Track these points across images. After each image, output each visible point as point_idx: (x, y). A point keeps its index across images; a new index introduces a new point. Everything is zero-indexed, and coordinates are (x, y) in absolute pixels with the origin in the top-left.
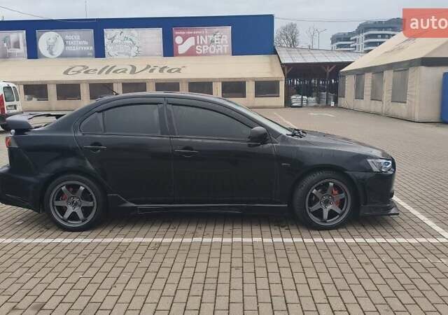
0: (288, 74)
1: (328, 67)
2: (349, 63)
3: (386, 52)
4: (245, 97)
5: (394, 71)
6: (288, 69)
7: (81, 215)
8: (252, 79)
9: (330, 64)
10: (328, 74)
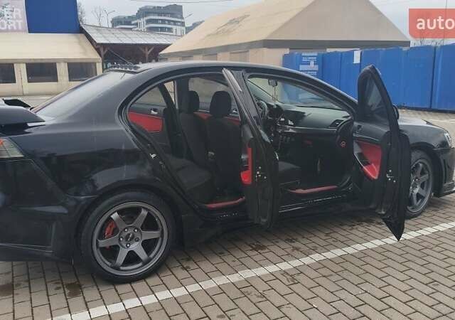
0: (105, 55)
1: (147, 50)
2: (167, 46)
3: (209, 35)
4: (57, 81)
5: (231, 53)
6: (104, 50)
7: (142, 254)
8: (64, 61)
9: (149, 46)
10: (147, 56)
